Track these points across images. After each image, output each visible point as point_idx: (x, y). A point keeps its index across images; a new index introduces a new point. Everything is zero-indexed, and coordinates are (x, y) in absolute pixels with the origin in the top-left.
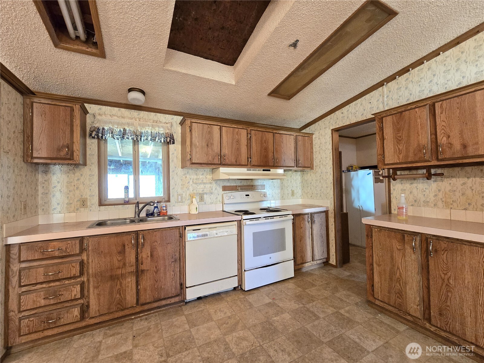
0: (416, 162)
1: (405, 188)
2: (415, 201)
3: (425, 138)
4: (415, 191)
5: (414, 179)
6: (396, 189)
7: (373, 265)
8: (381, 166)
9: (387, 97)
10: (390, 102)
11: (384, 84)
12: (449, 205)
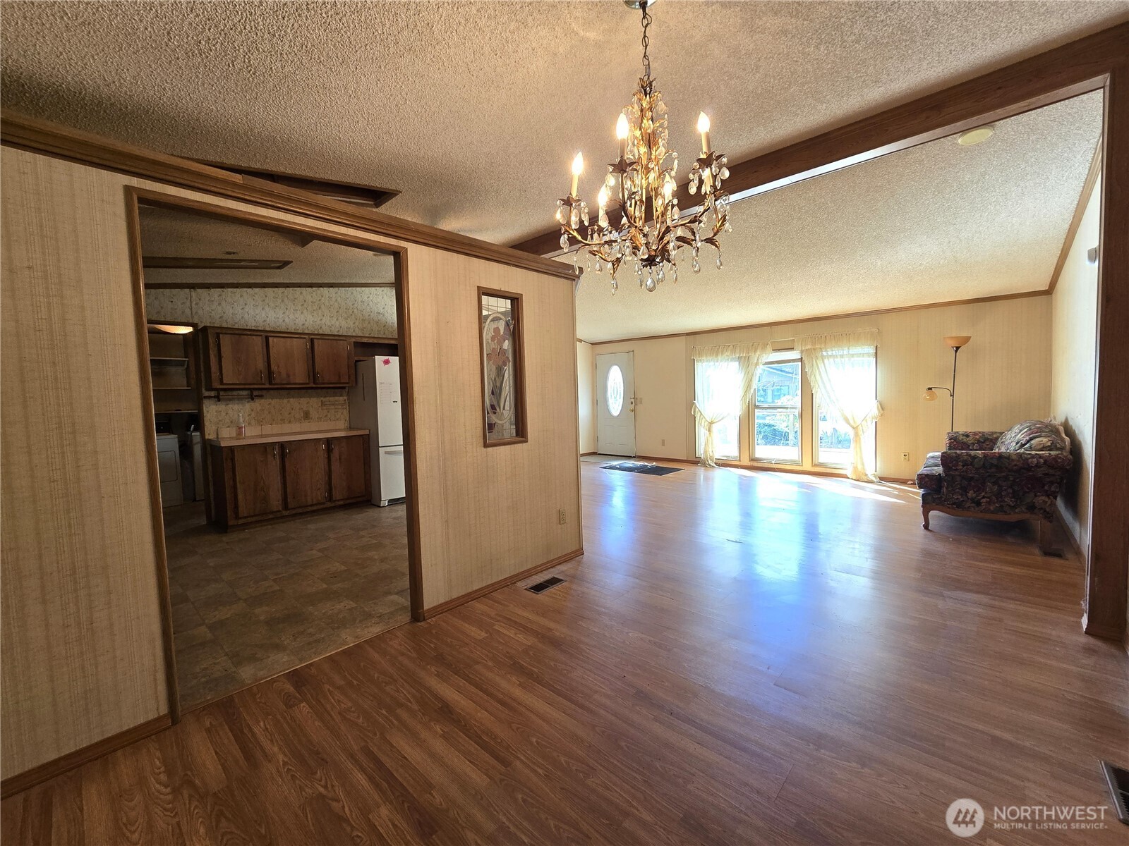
0: (254, 384)
1: (220, 409)
2: (231, 422)
3: (260, 364)
4: (230, 412)
5: (230, 400)
6: (210, 412)
7: (235, 487)
8: (216, 385)
9: (197, 304)
10: (200, 312)
11: (194, 288)
12: (260, 422)
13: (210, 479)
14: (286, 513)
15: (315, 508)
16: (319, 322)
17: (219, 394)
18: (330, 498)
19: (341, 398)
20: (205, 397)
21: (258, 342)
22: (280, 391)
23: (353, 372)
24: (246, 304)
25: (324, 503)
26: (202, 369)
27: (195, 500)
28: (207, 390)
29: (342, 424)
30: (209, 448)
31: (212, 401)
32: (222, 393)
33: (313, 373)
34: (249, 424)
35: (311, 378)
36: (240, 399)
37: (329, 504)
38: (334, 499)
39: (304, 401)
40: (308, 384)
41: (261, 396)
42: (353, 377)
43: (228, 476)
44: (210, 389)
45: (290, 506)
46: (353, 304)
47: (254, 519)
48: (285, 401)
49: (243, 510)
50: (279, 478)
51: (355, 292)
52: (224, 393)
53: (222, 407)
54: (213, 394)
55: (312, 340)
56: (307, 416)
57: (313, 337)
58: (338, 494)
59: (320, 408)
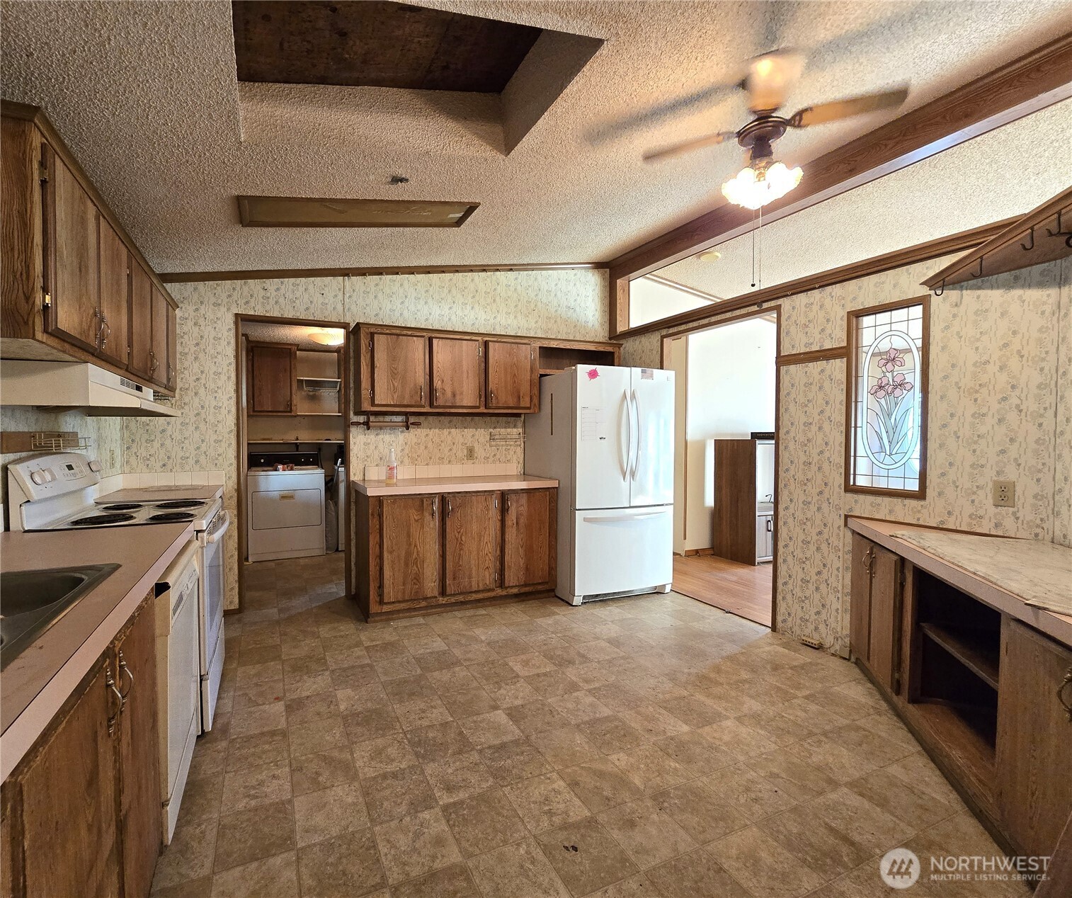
0: (412, 406)
1: (369, 441)
2: (381, 459)
3: (421, 378)
4: (381, 446)
5: (381, 428)
6: (358, 443)
7: (381, 557)
8: (366, 406)
9: (350, 297)
10: (353, 307)
11: (347, 275)
12: (414, 461)
13: (353, 536)
14: (442, 600)
15: (480, 596)
16: (492, 321)
17: (369, 419)
18: (501, 583)
19: (515, 430)
20: (354, 424)
21: (419, 346)
22: (440, 418)
23: (536, 391)
24: (406, 297)
25: (492, 590)
26: (352, 385)
27: (337, 550)
28: (356, 413)
29: (515, 468)
30: (353, 494)
31: (361, 429)
32: (372, 418)
33: (485, 393)
34: (402, 462)
35: (483, 399)
36: (393, 427)
37: (499, 592)
38: (507, 585)
39: (468, 432)
40: (478, 407)
41: (417, 424)
42: (536, 400)
43: (373, 540)
44: (358, 412)
45: (448, 591)
46: (537, 295)
47: (402, 606)
48: (446, 431)
49: (390, 592)
50: (437, 546)
51: (539, 277)
52: (374, 418)
53: (371, 437)
54: (361, 419)
55: (486, 344)
56: (471, 454)
57: (487, 339)
58: (512, 578)
59: (488, 445)
